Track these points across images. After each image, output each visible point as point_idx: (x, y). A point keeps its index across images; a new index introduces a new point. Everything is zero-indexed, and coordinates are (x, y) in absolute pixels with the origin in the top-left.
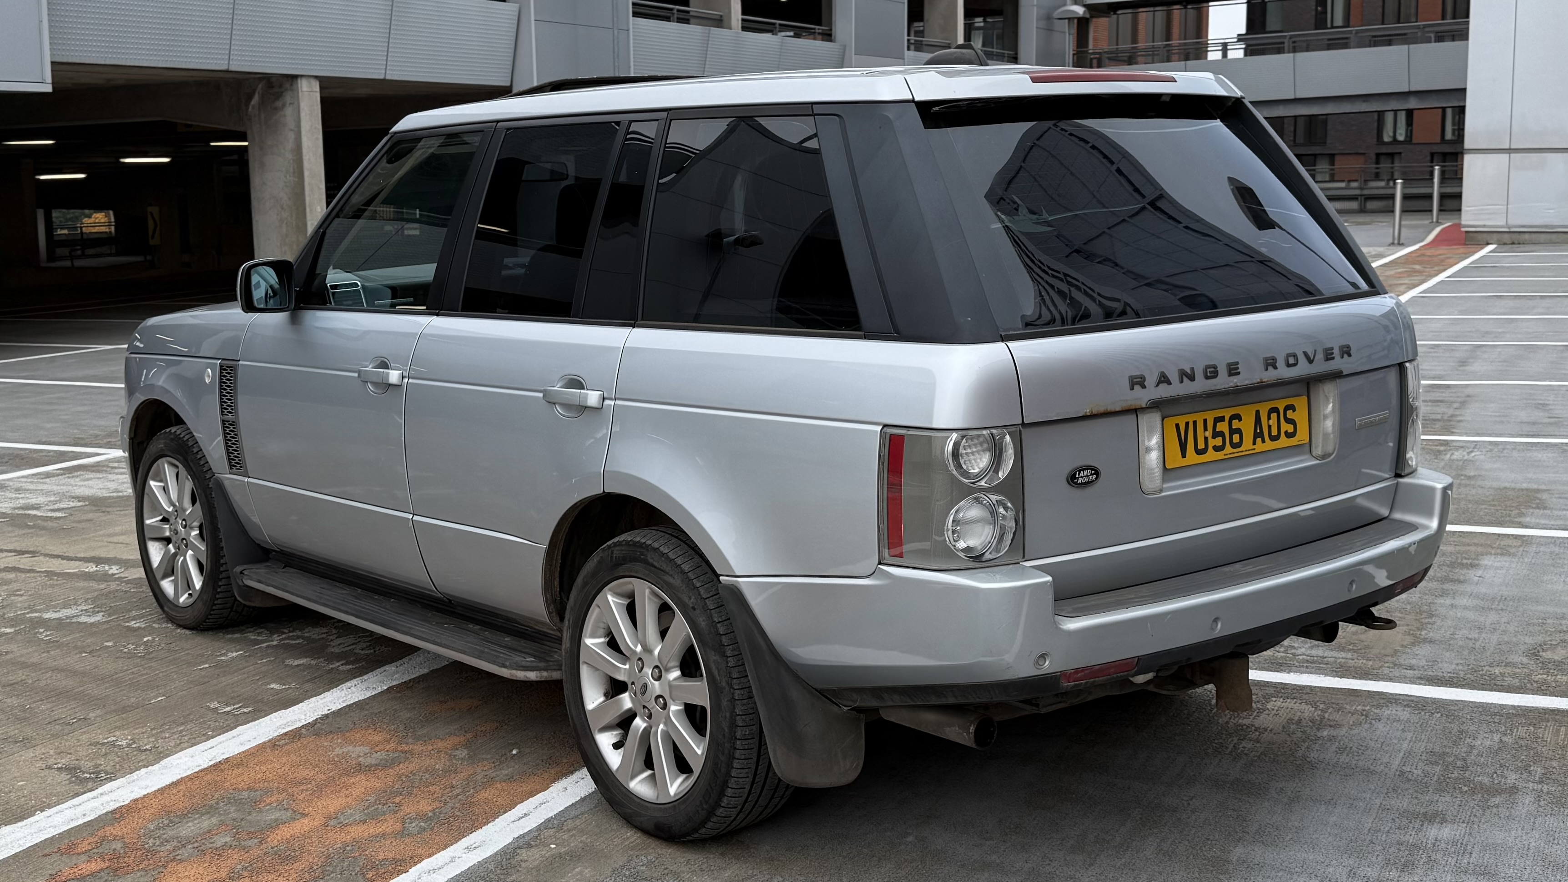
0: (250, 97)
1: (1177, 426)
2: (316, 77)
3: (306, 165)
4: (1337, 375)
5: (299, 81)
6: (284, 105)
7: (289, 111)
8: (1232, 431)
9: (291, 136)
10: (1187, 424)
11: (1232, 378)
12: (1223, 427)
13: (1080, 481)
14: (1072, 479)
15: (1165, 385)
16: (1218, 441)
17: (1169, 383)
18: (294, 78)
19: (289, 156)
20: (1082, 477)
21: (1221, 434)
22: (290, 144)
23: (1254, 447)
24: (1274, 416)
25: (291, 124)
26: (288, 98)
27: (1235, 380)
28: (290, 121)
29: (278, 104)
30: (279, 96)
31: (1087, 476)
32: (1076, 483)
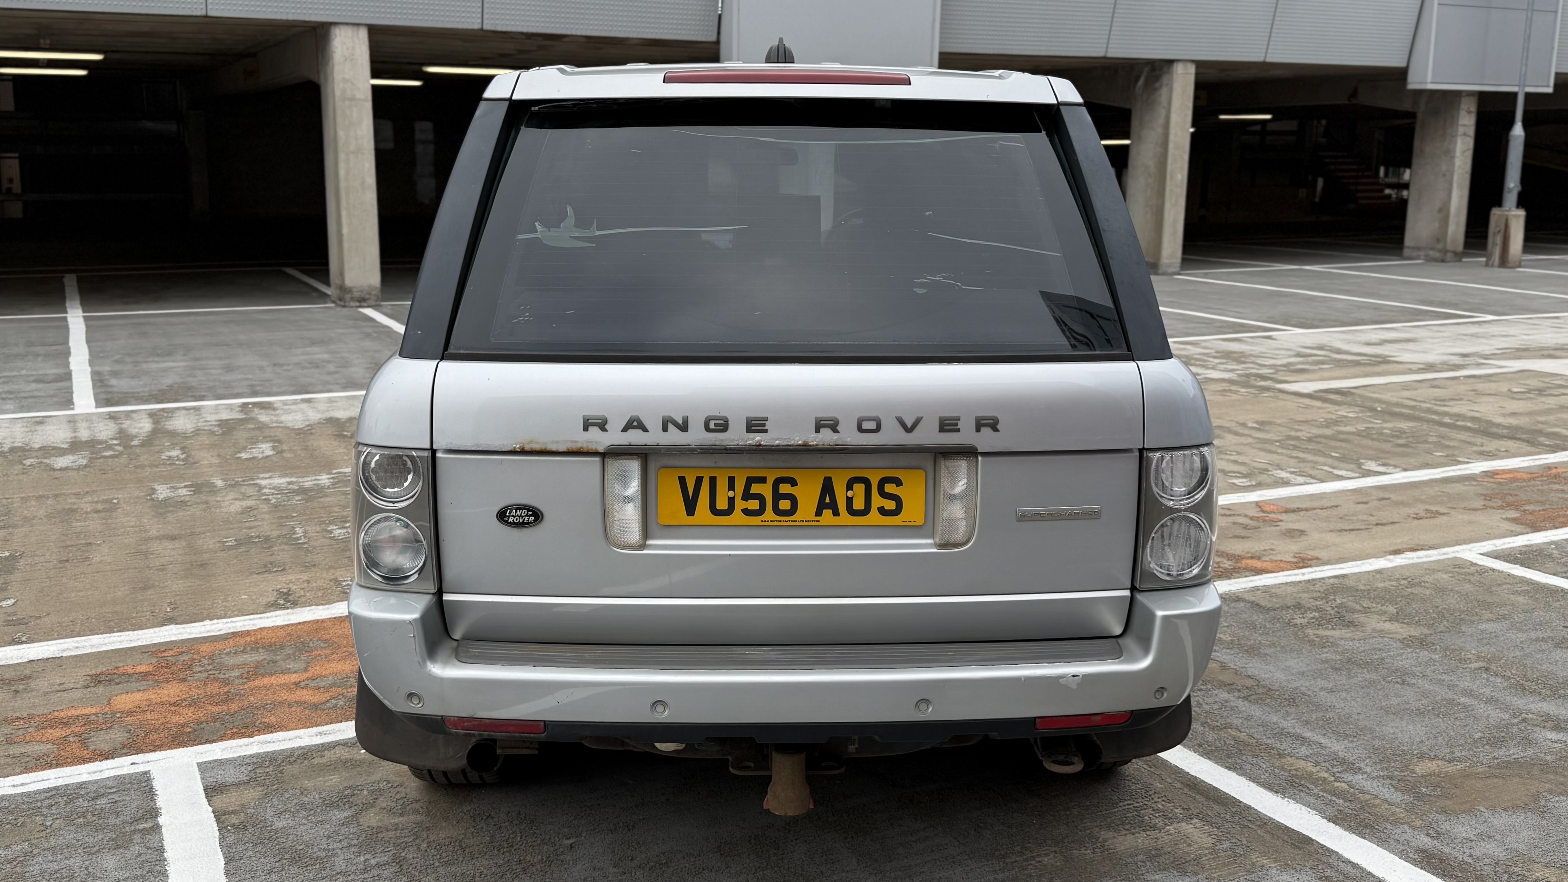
0: (1137, 79)
1: (682, 480)
2: (1193, 61)
3: (1172, 137)
4: (969, 452)
5: (1175, 65)
6: (1161, 87)
7: (1164, 91)
8: (777, 497)
9: (1163, 112)
10: (699, 481)
11: (751, 435)
12: (766, 490)
13: (511, 520)
14: (502, 516)
15: (640, 431)
16: (754, 505)
17: (645, 430)
18: (1170, 62)
19: (1160, 130)
20: (513, 516)
21: (760, 498)
22: (1161, 120)
23: (818, 518)
24: (859, 488)
25: (1164, 103)
26: (1165, 80)
27: (758, 438)
28: (1163, 99)
29: (1157, 85)
30: (1158, 78)
31: (521, 516)
32: (507, 522)
